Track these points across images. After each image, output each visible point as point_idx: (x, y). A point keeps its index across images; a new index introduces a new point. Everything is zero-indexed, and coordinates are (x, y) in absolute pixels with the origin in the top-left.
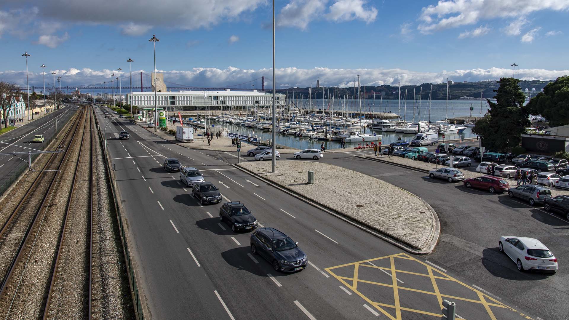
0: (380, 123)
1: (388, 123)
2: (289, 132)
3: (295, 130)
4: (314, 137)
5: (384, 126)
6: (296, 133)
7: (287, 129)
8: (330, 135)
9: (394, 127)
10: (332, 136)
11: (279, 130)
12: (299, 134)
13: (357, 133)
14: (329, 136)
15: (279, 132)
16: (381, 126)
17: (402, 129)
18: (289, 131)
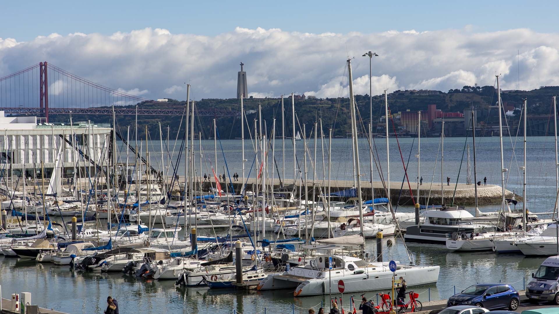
0: (439, 221)
1: (467, 221)
2: (107, 264)
3: (130, 257)
4: (194, 281)
5: (453, 233)
6: (132, 265)
7: (100, 253)
8: (253, 269)
9: (487, 235)
10: (261, 274)
11: (73, 257)
12: (144, 270)
13: (349, 260)
14: (250, 274)
15: (71, 264)
16: (442, 232)
17: (516, 240)
18: (108, 260)
